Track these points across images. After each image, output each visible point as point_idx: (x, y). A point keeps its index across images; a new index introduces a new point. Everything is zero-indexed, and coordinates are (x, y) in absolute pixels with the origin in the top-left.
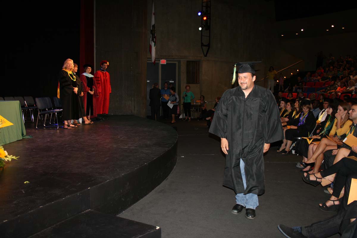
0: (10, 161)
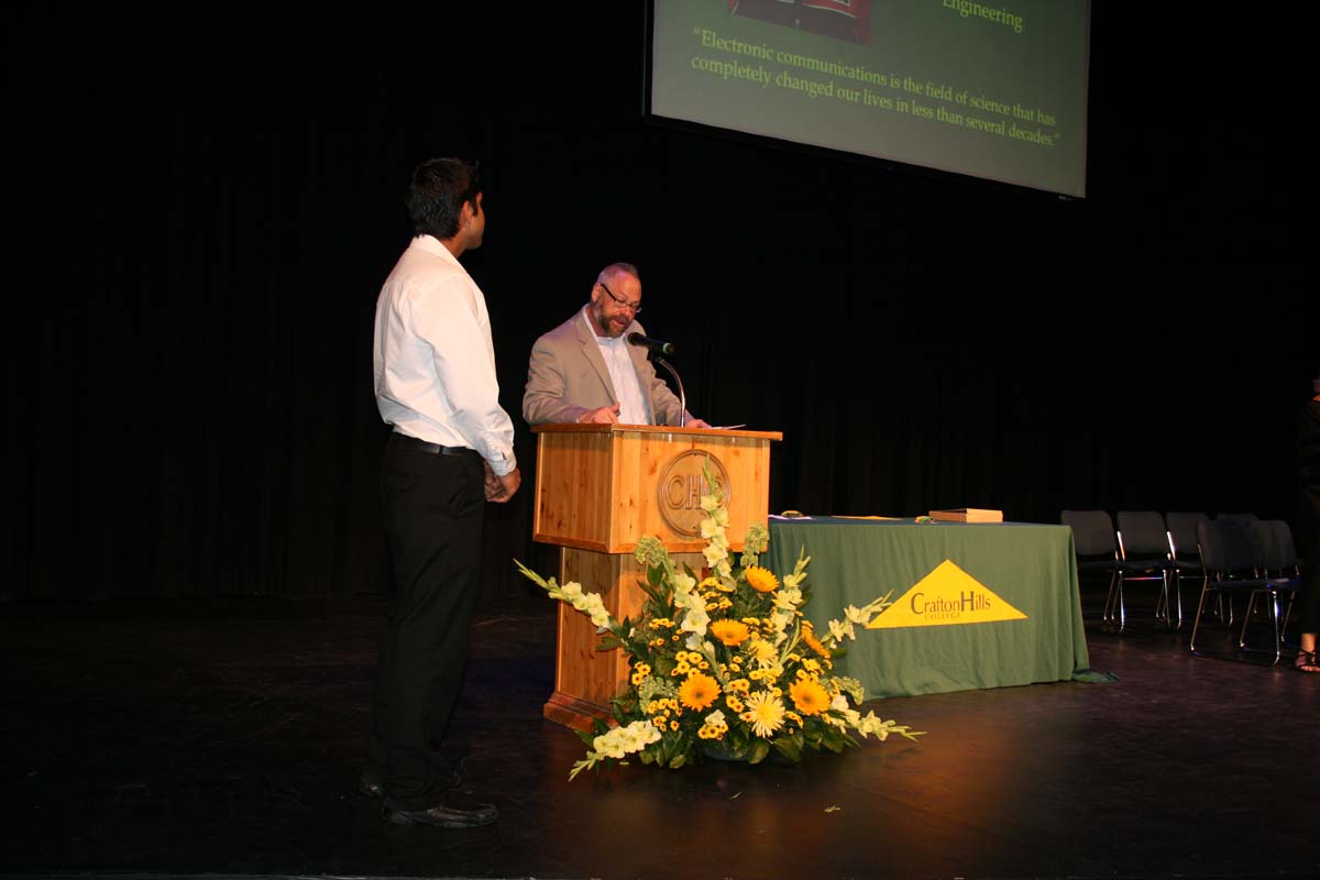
0: (883, 739)
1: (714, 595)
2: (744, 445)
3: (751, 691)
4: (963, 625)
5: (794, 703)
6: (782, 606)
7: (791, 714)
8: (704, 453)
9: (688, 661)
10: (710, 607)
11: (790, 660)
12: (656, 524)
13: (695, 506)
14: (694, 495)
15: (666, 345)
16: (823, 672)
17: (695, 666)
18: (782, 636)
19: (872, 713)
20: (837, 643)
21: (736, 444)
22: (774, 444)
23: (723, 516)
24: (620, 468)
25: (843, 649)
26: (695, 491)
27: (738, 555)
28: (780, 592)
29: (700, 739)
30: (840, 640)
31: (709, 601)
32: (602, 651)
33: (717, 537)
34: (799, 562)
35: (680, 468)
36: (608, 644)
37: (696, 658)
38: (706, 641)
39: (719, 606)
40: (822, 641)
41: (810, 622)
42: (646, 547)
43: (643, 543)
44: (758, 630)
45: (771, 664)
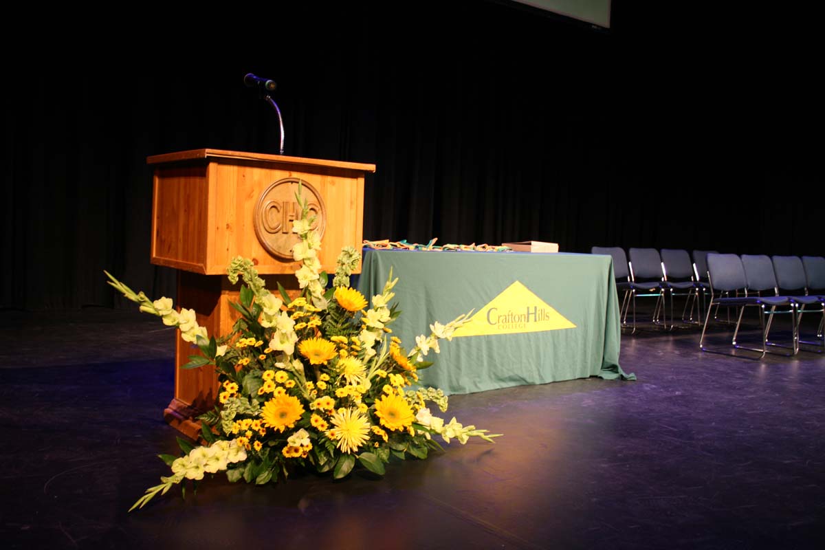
0: (464, 443)
1: (302, 314)
3: (337, 408)
4: (528, 334)
5: (379, 418)
6: (371, 325)
7: (376, 430)
9: (274, 379)
10: (299, 326)
11: (377, 375)
12: (252, 247)
13: (291, 231)
14: (290, 220)
15: (267, 82)
16: (409, 384)
17: (282, 385)
18: (370, 353)
19: (454, 419)
20: (423, 356)
22: (368, 176)
23: (315, 239)
25: (428, 362)
26: (292, 216)
28: (369, 311)
29: (284, 457)
30: (426, 354)
31: (297, 321)
33: (309, 259)
34: (388, 283)
36: (195, 363)
37: (282, 377)
38: (295, 359)
39: (307, 326)
40: (409, 356)
41: (399, 338)
42: (239, 268)
43: (236, 264)
44: (347, 347)
45: (359, 380)
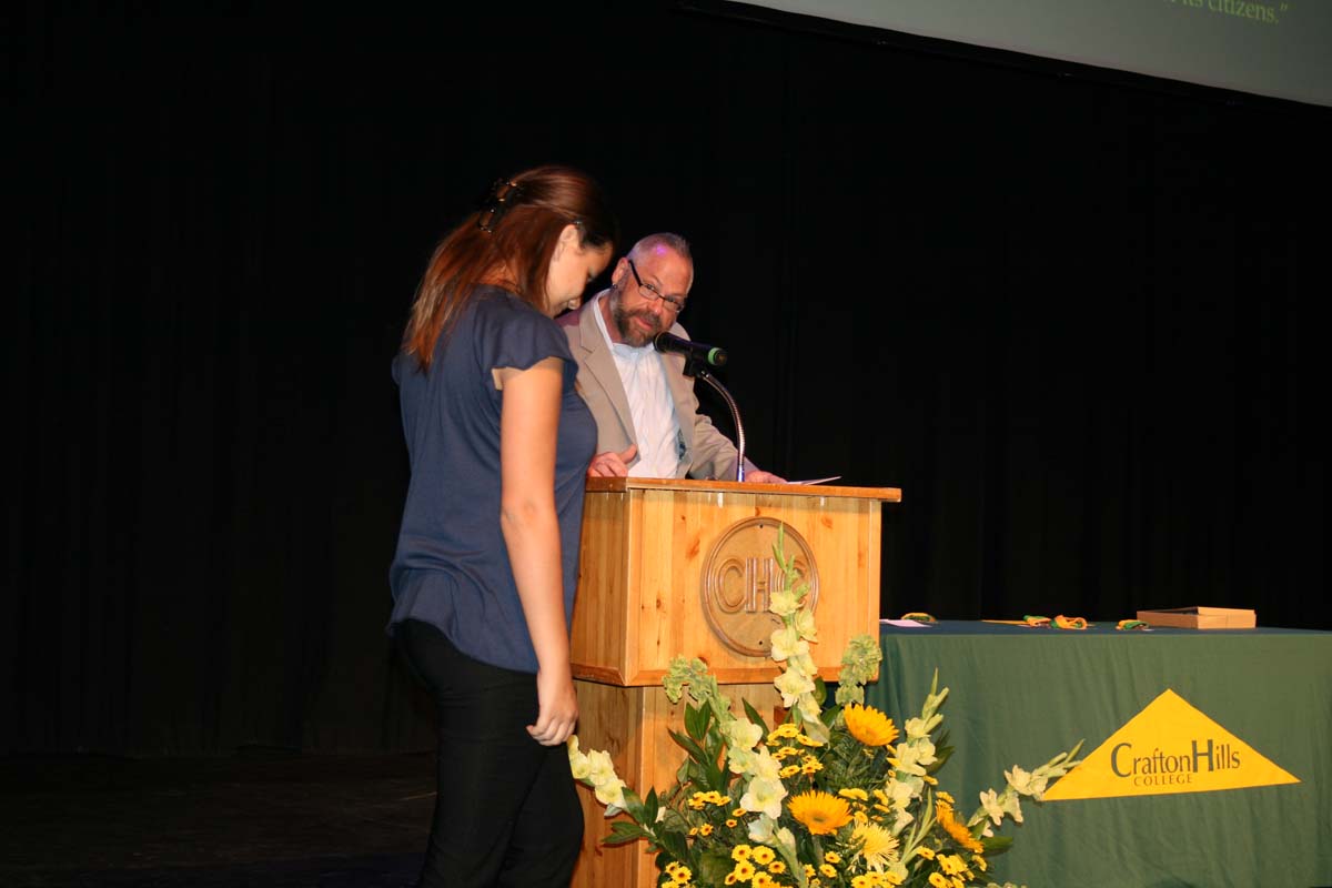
1: (793, 751)
2: (838, 510)
4: (1195, 794)
6: (904, 770)
8: (775, 523)
9: (751, 860)
10: (787, 772)
11: (918, 857)
12: (698, 637)
13: (762, 608)
14: (759, 591)
15: (713, 351)
16: (971, 876)
17: (764, 868)
18: (904, 818)
20: (994, 827)
21: (826, 509)
22: (888, 509)
23: (807, 623)
24: (640, 546)
25: (1005, 839)
26: (762, 583)
27: (831, 687)
28: (900, 746)
30: (998, 822)
31: (785, 763)
32: (615, 846)
33: (797, 657)
34: (931, 697)
35: (736, 548)
36: (623, 834)
37: (765, 856)
38: (781, 827)
39: (801, 771)
40: (969, 825)
41: (949, 794)
42: (682, 675)
43: (677, 668)
44: (865, 808)
45: (886, 863)
